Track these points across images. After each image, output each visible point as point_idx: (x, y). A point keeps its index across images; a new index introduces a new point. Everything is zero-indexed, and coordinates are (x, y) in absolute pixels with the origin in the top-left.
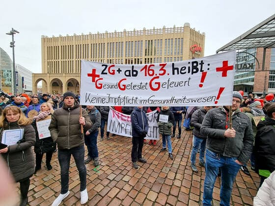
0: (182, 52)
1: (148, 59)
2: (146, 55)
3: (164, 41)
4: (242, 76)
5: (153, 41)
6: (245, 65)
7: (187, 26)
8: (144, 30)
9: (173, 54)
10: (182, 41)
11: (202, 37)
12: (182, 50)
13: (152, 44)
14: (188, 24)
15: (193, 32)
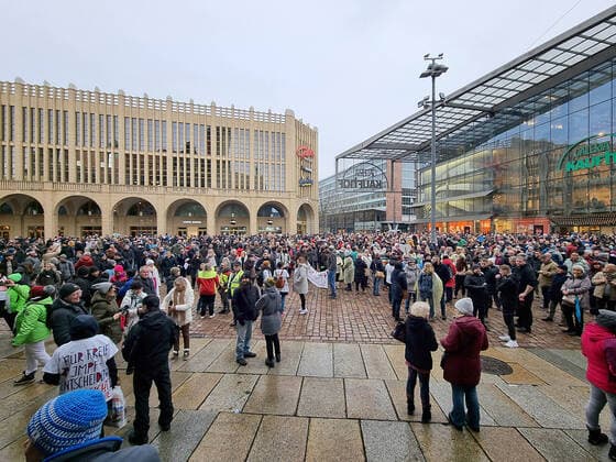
0: (284, 157)
1: (224, 162)
2: (218, 154)
3: (252, 134)
4: (367, 198)
5: (233, 131)
6: (373, 182)
7: (289, 115)
8: (213, 106)
9: (270, 158)
10: (284, 139)
11: (314, 134)
12: (284, 152)
13: (229, 135)
14: (292, 111)
15: (299, 125)
